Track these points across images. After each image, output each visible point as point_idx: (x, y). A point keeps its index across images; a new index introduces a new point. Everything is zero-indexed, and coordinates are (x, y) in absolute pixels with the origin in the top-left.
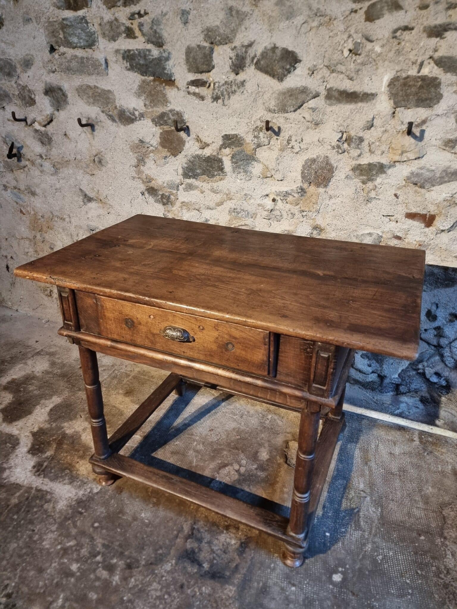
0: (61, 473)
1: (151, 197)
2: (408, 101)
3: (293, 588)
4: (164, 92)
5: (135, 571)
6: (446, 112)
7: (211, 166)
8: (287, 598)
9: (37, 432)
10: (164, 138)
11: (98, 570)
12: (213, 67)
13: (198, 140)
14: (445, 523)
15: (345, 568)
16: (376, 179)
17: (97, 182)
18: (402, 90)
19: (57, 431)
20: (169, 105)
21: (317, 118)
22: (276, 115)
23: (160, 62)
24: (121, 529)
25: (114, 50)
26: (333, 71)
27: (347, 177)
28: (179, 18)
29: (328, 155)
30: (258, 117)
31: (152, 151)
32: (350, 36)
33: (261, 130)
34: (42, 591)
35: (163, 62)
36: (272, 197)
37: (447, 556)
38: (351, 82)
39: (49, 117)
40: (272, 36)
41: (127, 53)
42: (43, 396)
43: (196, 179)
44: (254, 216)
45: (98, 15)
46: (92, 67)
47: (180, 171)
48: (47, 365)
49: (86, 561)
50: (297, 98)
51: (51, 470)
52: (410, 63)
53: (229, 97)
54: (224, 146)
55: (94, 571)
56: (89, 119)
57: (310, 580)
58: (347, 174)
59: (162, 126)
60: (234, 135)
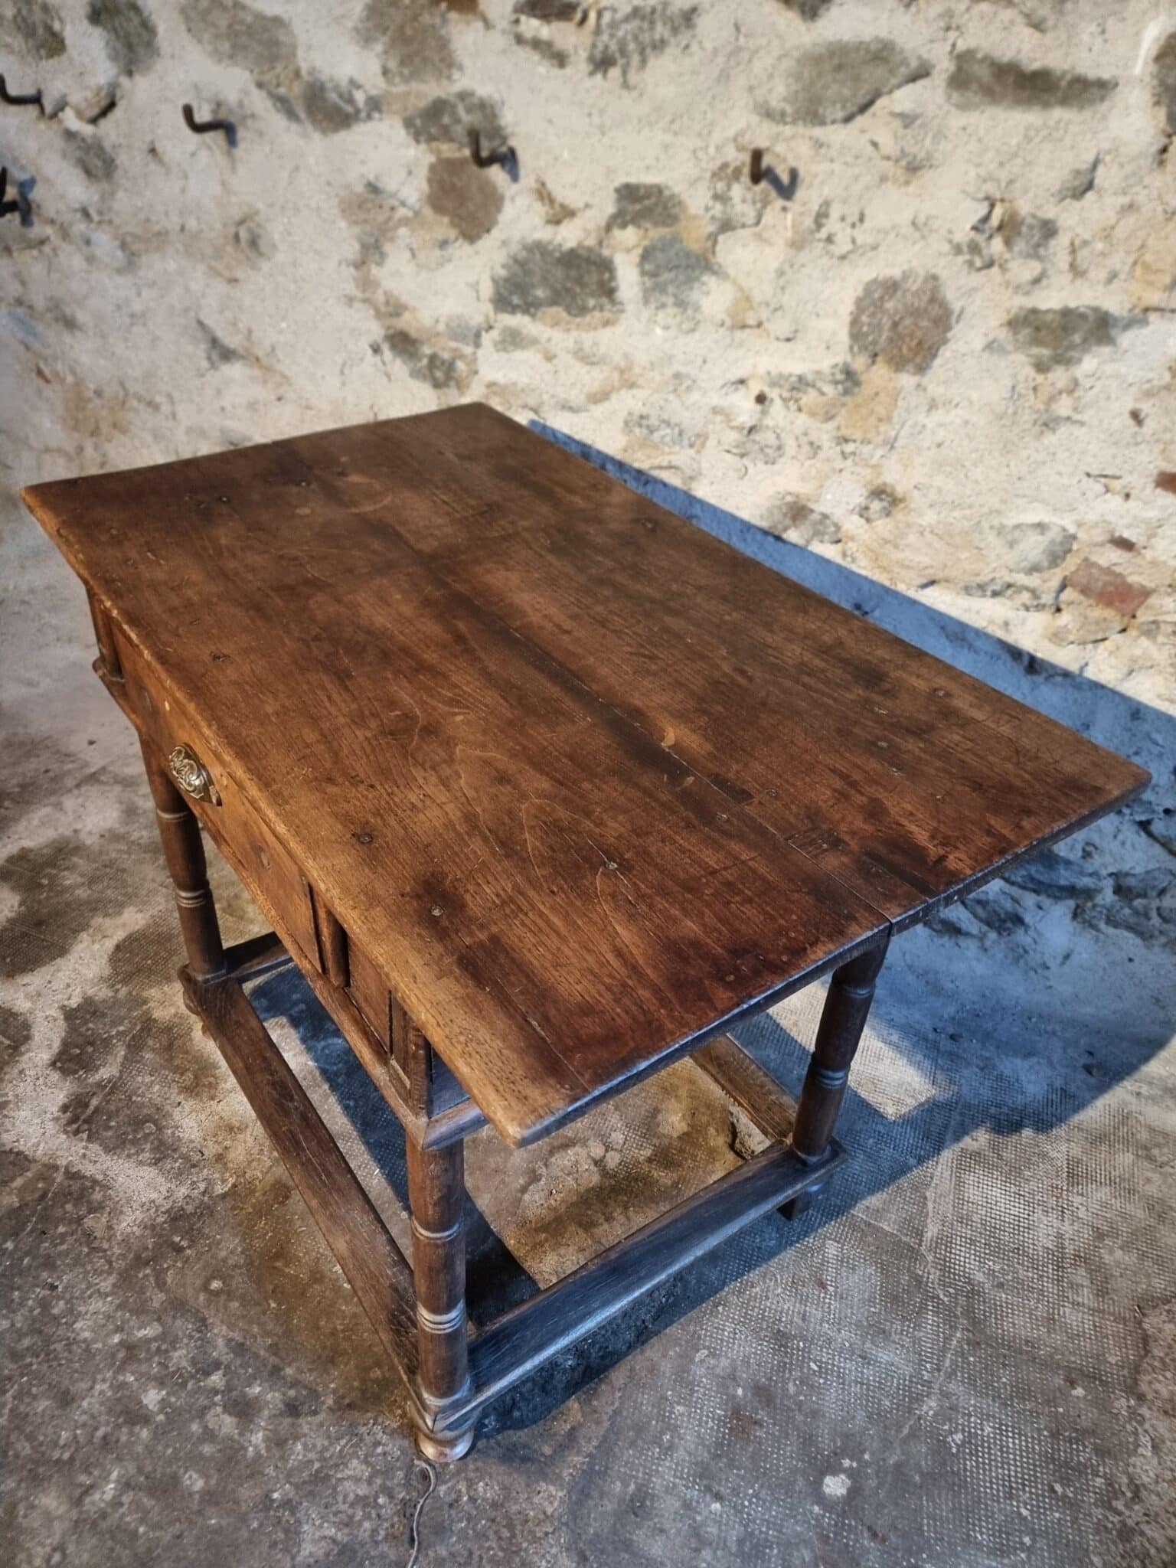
0: (135, 1131)
1: (398, 362)
3: (716, 1506)
4: (443, 32)
5: (305, 1424)
7: (579, 281)
8: (696, 1532)
9: (76, 1010)
10: (442, 184)
11: (212, 1412)
13: (543, 194)
14: (1146, 1355)
15: (860, 1461)
16: (1080, 360)
17: (248, 301)
19: (130, 1010)
20: (456, 75)
21: (915, 150)
22: (788, 130)
24: (279, 1304)
27: (989, 347)
29: (938, 271)
30: (731, 132)
31: (405, 222)
33: (737, 174)
34: (66, 1456)
36: (755, 388)
37: (1140, 1450)
38: (1038, 35)
39: (103, 93)
42: (97, 906)
43: (533, 316)
44: (699, 441)
47: (487, 289)
48: (115, 814)
49: (184, 1385)
50: (857, 79)
51: (109, 1119)
53: (644, 62)
54: (619, 220)
55: (203, 1412)
56: (219, 105)
57: (762, 1486)
58: (991, 338)
59: (434, 145)
60: (652, 186)
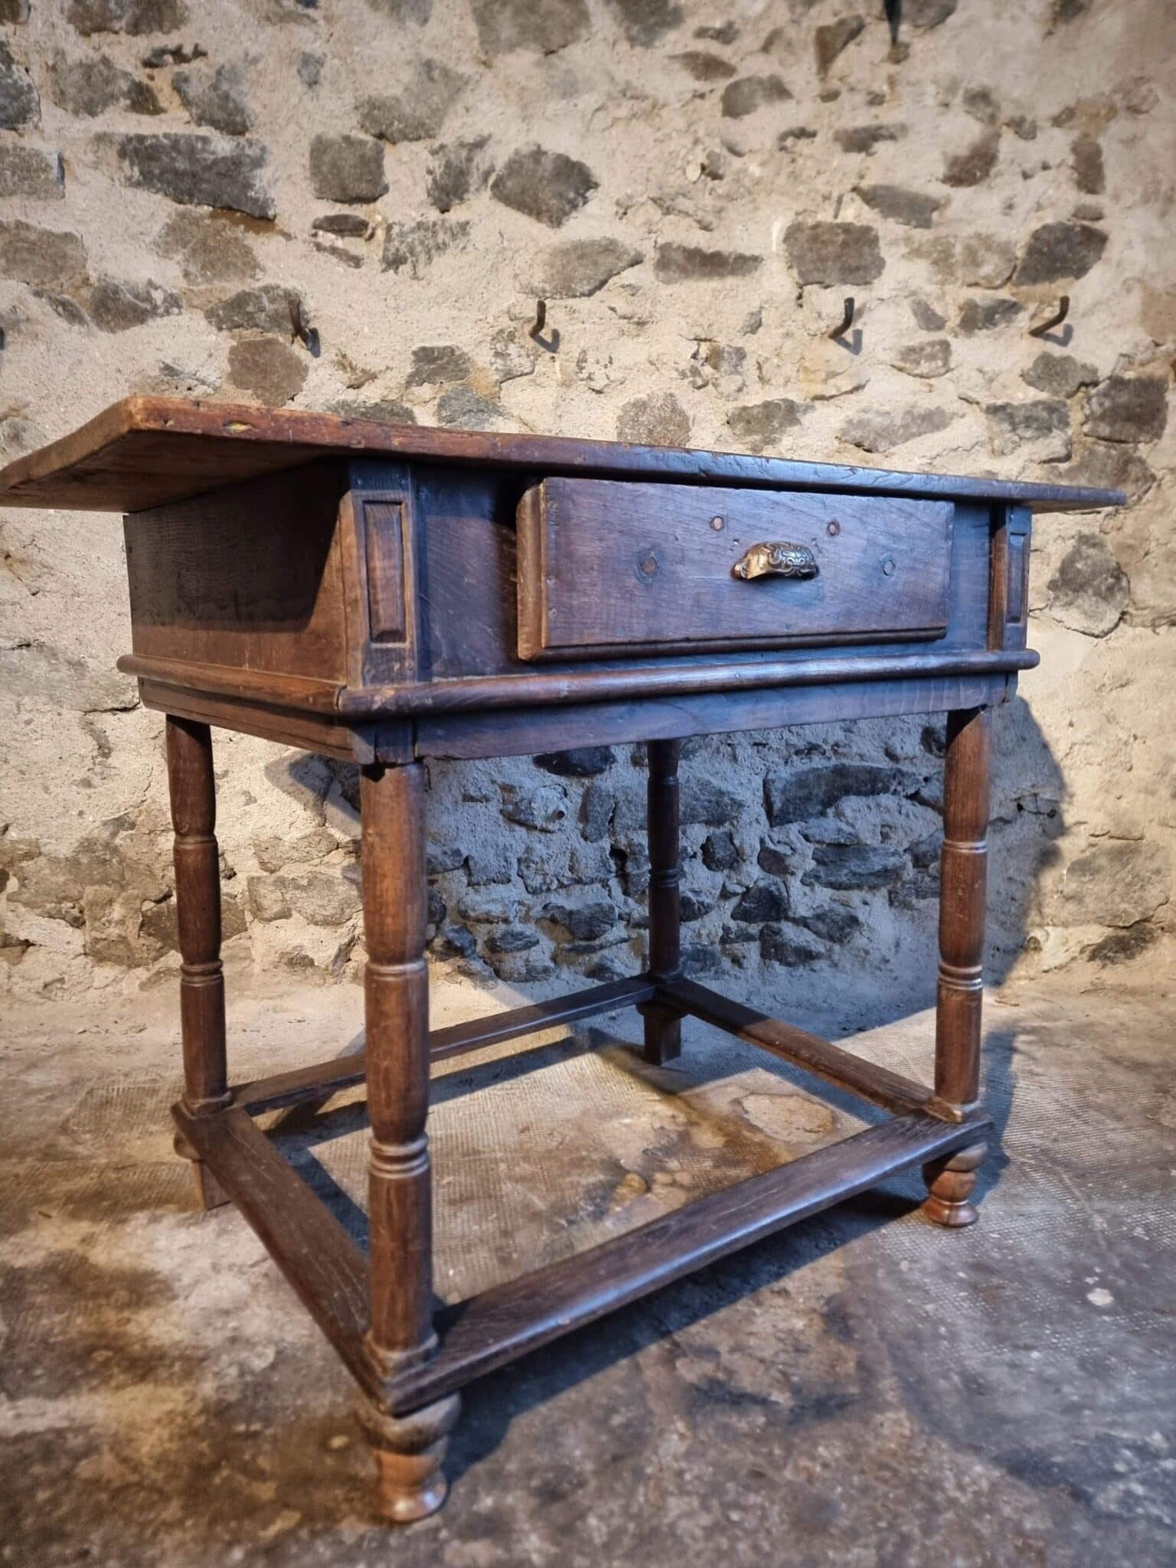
0: (82, 1367)
2: (824, 271)
3: (1035, 1355)
4: (245, 243)
5: (581, 1498)
6: (894, 293)
8: (1043, 1381)
10: (243, 362)
11: (449, 1551)
12: (386, 189)
13: (343, 363)
15: (1096, 1274)
16: (781, 439)
18: (811, 250)
20: (259, 274)
21: (640, 311)
23: (236, 169)
25: (91, 135)
26: (668, 211)
27: (719, 439)
28: (294, 71)
29: (672, 391)
30: (505, 307)
32: (696, 142)
33: (511, 337)
35: (244, 169)
38: (707, 234)
40: (528, 130)
41: (134, 143)
45: (49, 44)
46: (14, 173)
50: (595, 263)
52: (820, 199)
53: (430, 259)
54: (415, 379)
55: (435, 1558)
57: (1051, 1324)
58: (718, 434)
59: (236, 331)
60: (445, 348)
